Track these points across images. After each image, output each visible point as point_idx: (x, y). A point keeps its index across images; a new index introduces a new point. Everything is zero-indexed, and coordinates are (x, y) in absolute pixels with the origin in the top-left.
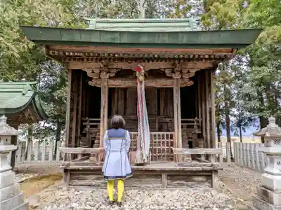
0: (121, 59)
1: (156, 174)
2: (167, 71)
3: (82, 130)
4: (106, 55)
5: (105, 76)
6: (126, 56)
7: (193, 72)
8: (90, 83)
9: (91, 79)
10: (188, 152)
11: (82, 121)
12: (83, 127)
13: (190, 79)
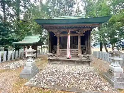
0: (63, 28)
1: (73, 62)
2: (77, 31)
3: (53, 48)
4: (59, 27)
5: (58, 33)
6: (65, 27)
7: (84, 32)
8: (54, 35)
9: (55, 34)
10: (83, 55)
11: (53, 46)
12: (53, 47)
13: (84, 34)
